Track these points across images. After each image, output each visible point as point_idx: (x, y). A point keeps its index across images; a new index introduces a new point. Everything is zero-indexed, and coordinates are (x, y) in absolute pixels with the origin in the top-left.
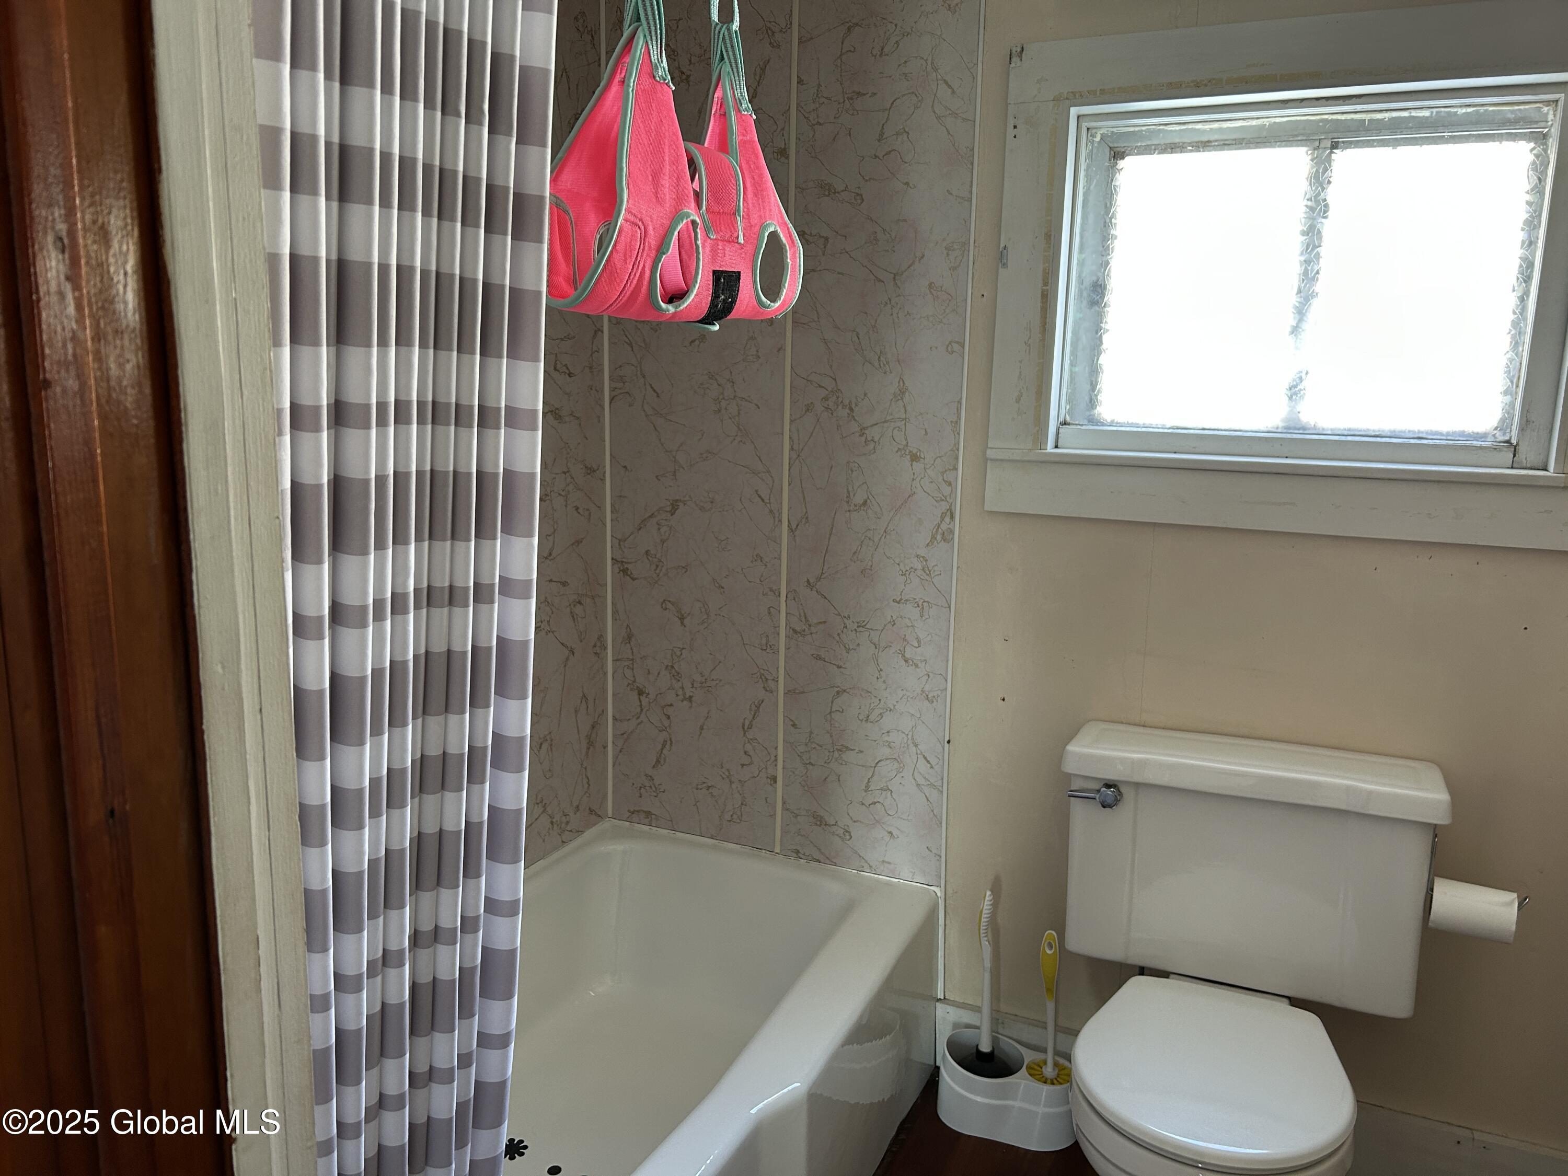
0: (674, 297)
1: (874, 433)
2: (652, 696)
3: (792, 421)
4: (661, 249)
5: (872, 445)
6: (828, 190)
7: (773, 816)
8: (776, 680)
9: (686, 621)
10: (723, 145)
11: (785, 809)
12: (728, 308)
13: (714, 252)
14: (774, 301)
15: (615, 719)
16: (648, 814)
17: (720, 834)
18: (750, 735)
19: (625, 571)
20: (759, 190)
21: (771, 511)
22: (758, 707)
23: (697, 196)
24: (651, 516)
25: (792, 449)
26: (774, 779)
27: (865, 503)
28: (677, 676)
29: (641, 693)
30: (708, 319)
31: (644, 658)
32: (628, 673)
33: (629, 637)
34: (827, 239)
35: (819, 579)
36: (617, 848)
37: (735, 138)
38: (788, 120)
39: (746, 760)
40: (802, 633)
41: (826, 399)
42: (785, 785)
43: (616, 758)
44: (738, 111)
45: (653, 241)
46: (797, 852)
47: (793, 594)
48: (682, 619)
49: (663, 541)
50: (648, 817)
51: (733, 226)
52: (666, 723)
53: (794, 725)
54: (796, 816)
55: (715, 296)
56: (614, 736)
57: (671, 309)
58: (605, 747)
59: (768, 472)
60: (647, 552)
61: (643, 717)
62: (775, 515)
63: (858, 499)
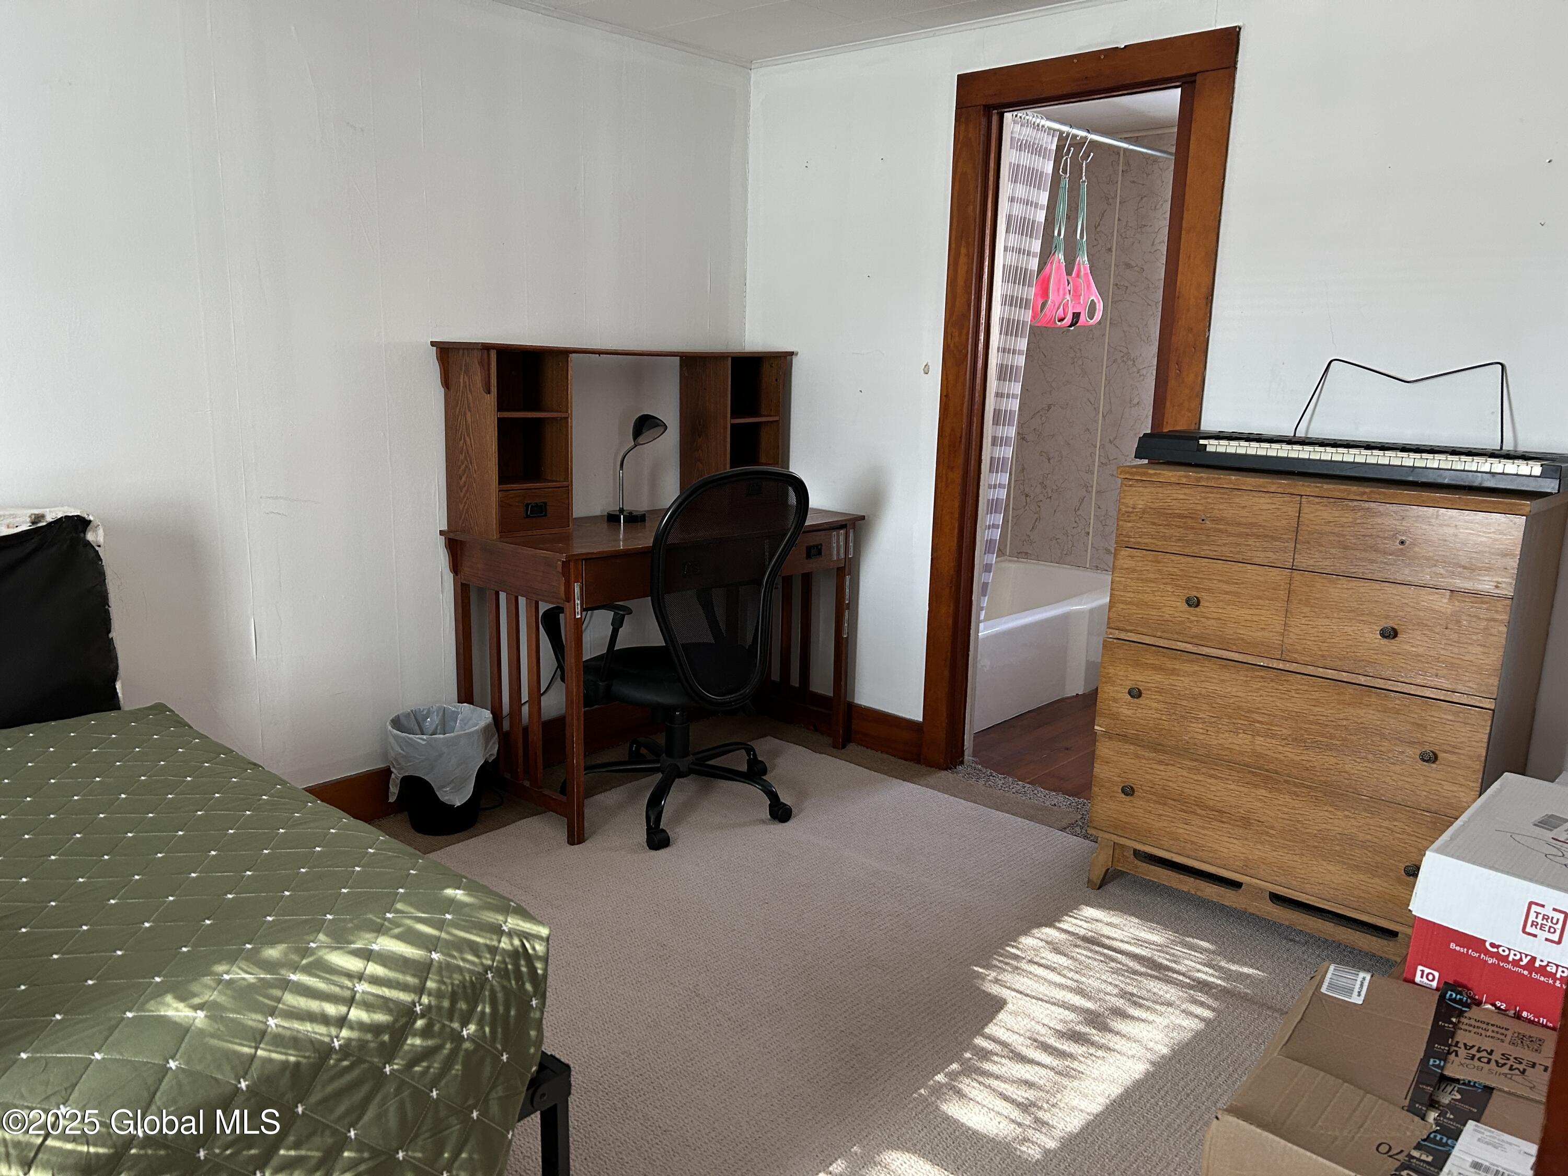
0: (1061, 320)
1: (1144, 372)
2: (1032, 497)
3: (1107, 367)
4: (1058, 308)
5: (1142, 377)
6: (1128, 266)
7: (1087, 551)
8: (1092, 487)
9: (1051, 461)
10: (1078, 275)
11: (1092, 547)
12: (1077, 322)
13: (1073, 307)
14: (1091, 319)
15: (1013, 509)
16: (1026, 553)
17: (1060, 561)
18: (1078, 513)
19: (1023, 439)
20: (1089, 286)
21: (1095, 408)
22: (1083, 500)
23: (1070, 291)
24: (1039, 412)
25: (1106, 379)
26: (1088, 533)
27: (1138, 403)
28: (1045, 487)
29: (1027, 496)
30: (1070, 326)
31: (1029, 479)
32: (1021, 487)
33: (1023, 469)
34: (1127, 287)
35: (1115, 439)
36: (1012, 566)
37: (1082, 273)
38: (1113, 236)
39: (1075, 525)
40: (1106, 464)
41: (1123, 357)
42: (1093, 536)
43: (1012, 527)
44: (1083, 264)
45: (1056, 306)
46: (1097, 567)
47: (1102, 446)
48: (1049, 460)
49: (1042, 424)
50: (1026, 555)
51: (1080, 299)
52: (1038, 509)
53: (1099, 508)
54: (1097, 550)
55: (1073, 319)
56: (1012, 517)
57: (1059, 323)
58: (1008, 522)
59: (1095, 390)
60: (1035, 429)
61: (1027, 508)
62: (1096, 410)
63: (1135, 401)
